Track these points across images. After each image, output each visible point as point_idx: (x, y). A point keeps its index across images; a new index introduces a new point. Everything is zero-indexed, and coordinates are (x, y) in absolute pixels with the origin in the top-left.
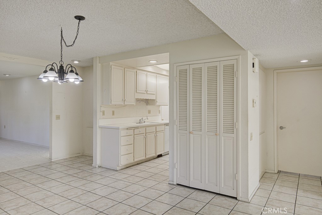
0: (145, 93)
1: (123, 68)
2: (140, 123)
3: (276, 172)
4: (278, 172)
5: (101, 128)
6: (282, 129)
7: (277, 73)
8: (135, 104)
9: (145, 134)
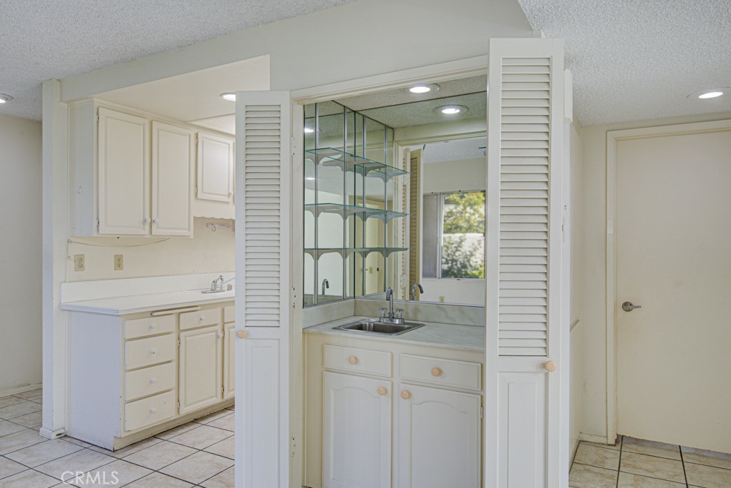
0: (228, 203)
1: (147, 122)
2: (213, 291)
3: (613, 442)
4: (617, 441)
5: (68, 310)
6: (629, 310)
7: (617, 140)
8: (191, 234)
9: (219, 328)
